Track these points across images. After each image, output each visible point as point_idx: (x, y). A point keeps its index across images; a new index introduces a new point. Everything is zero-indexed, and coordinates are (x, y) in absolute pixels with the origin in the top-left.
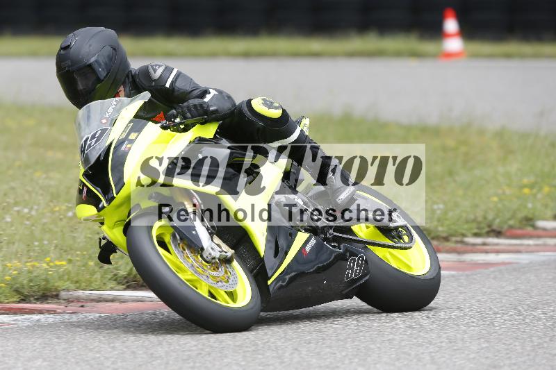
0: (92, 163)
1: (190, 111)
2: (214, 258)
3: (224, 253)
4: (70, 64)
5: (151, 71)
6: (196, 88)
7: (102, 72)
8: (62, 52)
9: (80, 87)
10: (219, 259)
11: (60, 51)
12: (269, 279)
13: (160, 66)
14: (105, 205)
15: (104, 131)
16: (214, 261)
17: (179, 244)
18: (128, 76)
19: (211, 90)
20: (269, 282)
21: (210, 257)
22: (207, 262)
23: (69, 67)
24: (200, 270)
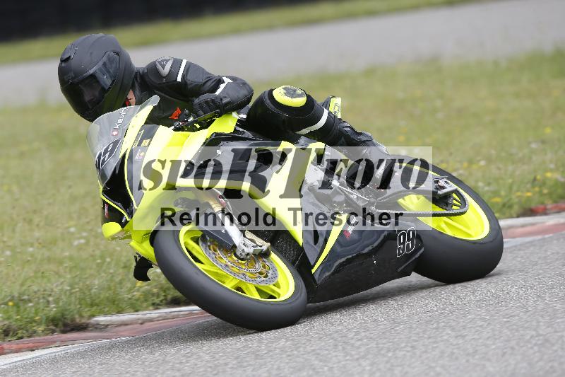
0: (109, 178)
1: (201, 108)
2: (248, 254)
3: (259, 248)
4: (73, 76)
5: (159, 67)
6: (210, 78)
7: (106, 80)
8: (63, 65)
9: (87, 98)
10: (255, 255)
11: (61, 64)
12: (313, 267)
13: (167, 61)
14: (128, 220)
15: (116, 143)
16: (248, 257)
17: (209, 246)
18: (136, 77)
19: (225, 79)
20: (313, 271)
21: (243, 254)
22: (242, 260)
23: (73, 78)
24: (235, 269)
